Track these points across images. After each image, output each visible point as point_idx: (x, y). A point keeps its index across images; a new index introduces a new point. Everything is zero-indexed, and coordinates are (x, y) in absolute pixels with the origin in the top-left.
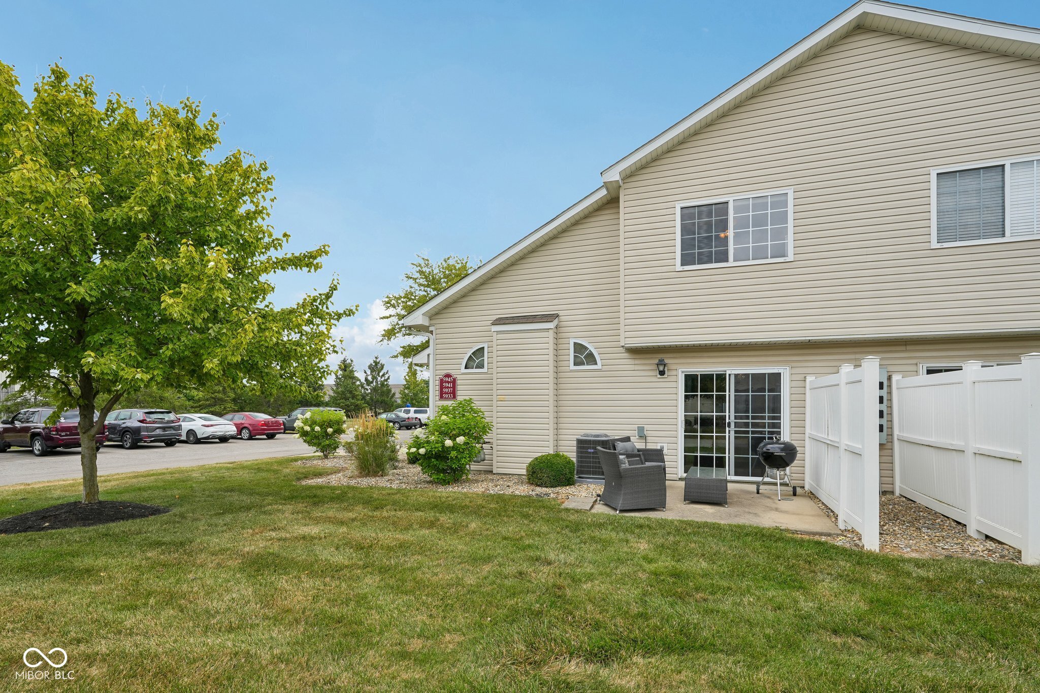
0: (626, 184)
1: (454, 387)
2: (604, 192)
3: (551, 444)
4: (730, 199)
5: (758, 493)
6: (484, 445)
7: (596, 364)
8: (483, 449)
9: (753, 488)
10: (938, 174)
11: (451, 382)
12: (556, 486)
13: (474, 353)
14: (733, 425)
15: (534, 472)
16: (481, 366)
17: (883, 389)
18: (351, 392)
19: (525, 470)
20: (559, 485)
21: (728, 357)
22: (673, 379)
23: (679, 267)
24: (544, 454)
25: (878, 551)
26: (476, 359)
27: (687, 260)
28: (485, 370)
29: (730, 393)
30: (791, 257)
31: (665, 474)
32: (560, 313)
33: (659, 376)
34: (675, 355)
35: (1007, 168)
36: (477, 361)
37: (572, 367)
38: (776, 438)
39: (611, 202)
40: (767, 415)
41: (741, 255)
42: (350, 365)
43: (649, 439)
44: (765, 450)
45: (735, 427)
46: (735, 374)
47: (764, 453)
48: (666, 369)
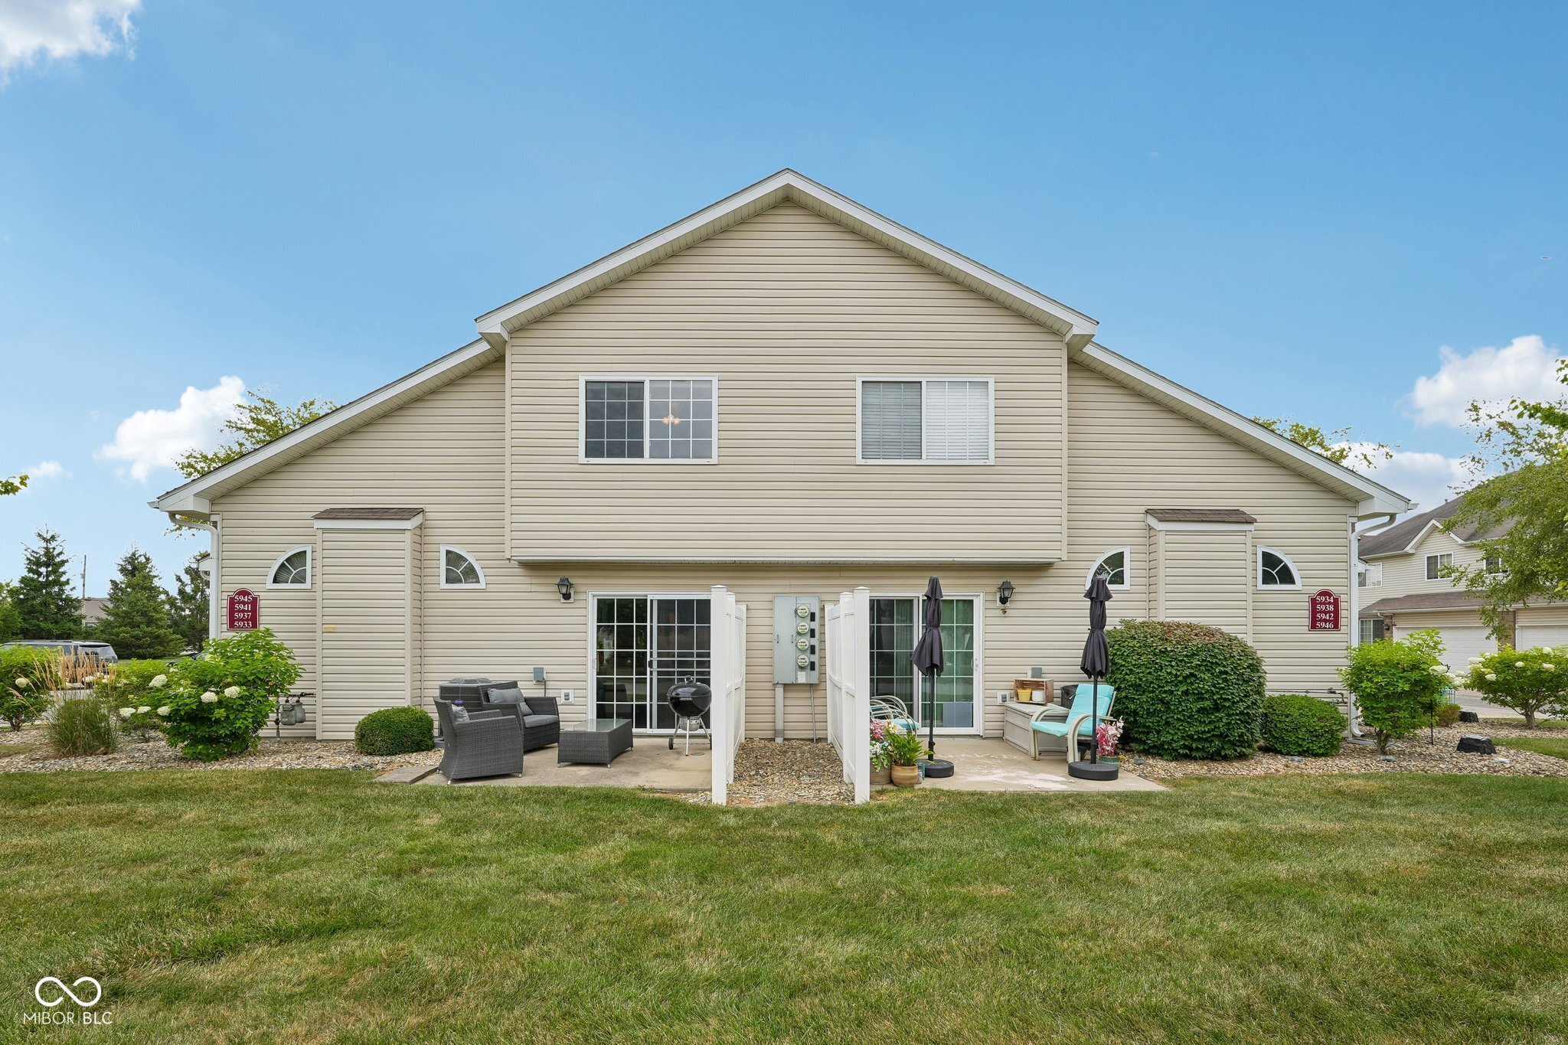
0: (513, 340)
1: (254, 611)
2: (484, 347)
3: (408, 694)
4: (647, 379)
5: (671, 747)
6: (301, 699)
7: (478, 582)
8: (301, 704)
9: (666, 741)
10: (863, 382)
11: (248, 603)
12: (397, 753)
13: (288, 560)
14: (655, 664)
15: (363, 736)
16: (300, 579)
17: (814, 621)
18: (144, 614)
19: (353, 734)
20: (401, 752)
21: (647, 577)
22: (581, 604)
23: (582, 459)
24: (382, 709)
25: (724, 804)
26: (291, 568)
27: (592, 450)
28: (307, 585)
29: (652, 624)
30: (714, 460)
31: (559, 729)
32: (427, 508)
33: (563, 600)
34: (584, 573)
35: (924, 385)
36: (294, 572)
37: (444, 585)
38: (688, 679)
39: (494, 362)
40: (695, 651)
41: (659, 451)
42: (144, 566)
43: (550, 684)
44: (674, 694)
45: (658, 667)
46: (658, 600)
47: (672, 698)
48: (572, 592)
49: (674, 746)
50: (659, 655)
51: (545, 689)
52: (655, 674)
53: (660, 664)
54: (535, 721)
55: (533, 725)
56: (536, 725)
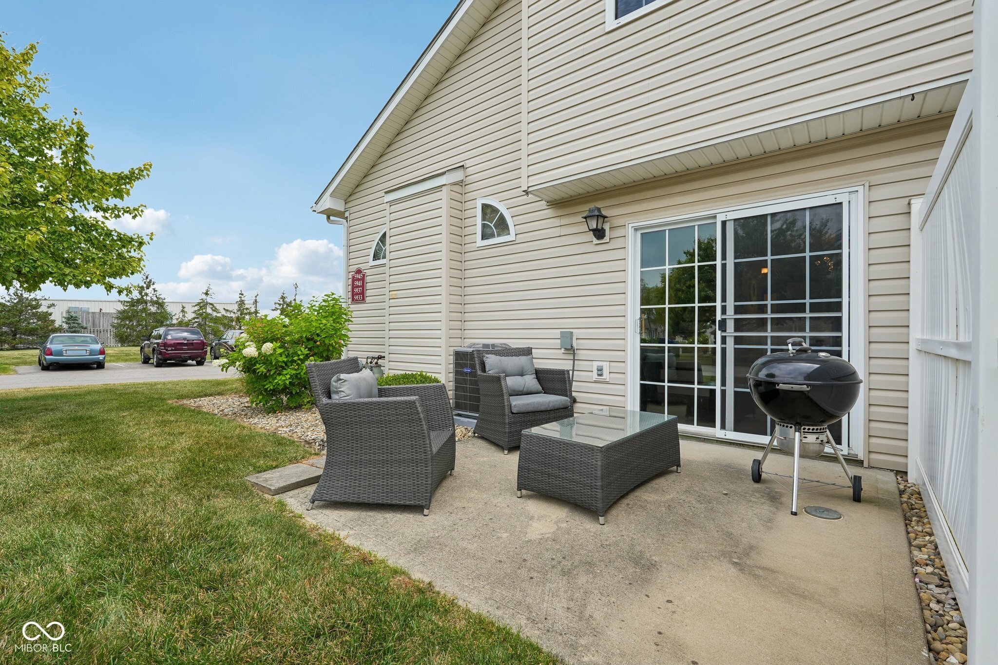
1: (363, 285)
6: (379, 360)
7: (508, 233)
8: (379, 366)
11: (361, 280)
14: (730, 326)
22: (619, 243)
23: (610, 24)
26: (383, 246)
29: (725, 262)
32: (467, 163)
33: (596, 241)
34: (623, 199)
36: (384, 249)
37: (480, 243)
40: (808, 301)
43: (581, 354)
44: (762, 375)
45: (736, 330)
46: (735, 220)
47: (758, 384)
48: (607, 227)
49: (764, 476)
50: (738, 310)
51: (574, 360)
52: (730, 342)
53: (739, 325)
54: (528, 404)
55: (523, 410)
56: (530, 409)
